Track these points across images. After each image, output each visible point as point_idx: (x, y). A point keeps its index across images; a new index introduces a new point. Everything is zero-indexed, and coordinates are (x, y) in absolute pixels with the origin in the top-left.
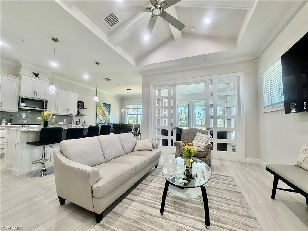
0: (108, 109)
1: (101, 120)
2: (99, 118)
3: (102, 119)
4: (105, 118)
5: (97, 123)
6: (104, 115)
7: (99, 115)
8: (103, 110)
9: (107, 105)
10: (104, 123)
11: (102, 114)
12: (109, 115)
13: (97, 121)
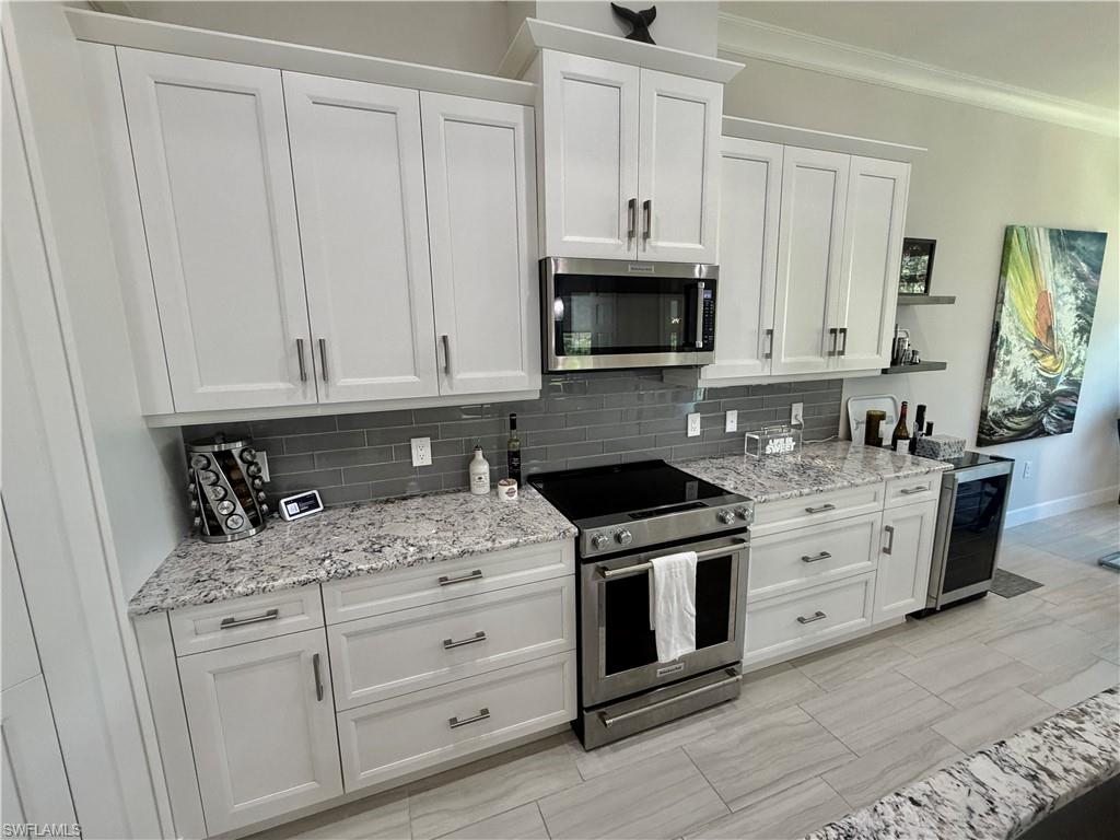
0: (1081, 277)
1: (1020, 385)
2: (1010, 369)
3: (1028, 375)
4: (1049, 362)
5: (992, 410)
6: (1045, 340)
7: (1013, 339)
8: (1043, 295)
9: (1080, 243)
10: (1037, 402)
11: (1032, 332)
12: (1084, 330)
13: (996, 392)
